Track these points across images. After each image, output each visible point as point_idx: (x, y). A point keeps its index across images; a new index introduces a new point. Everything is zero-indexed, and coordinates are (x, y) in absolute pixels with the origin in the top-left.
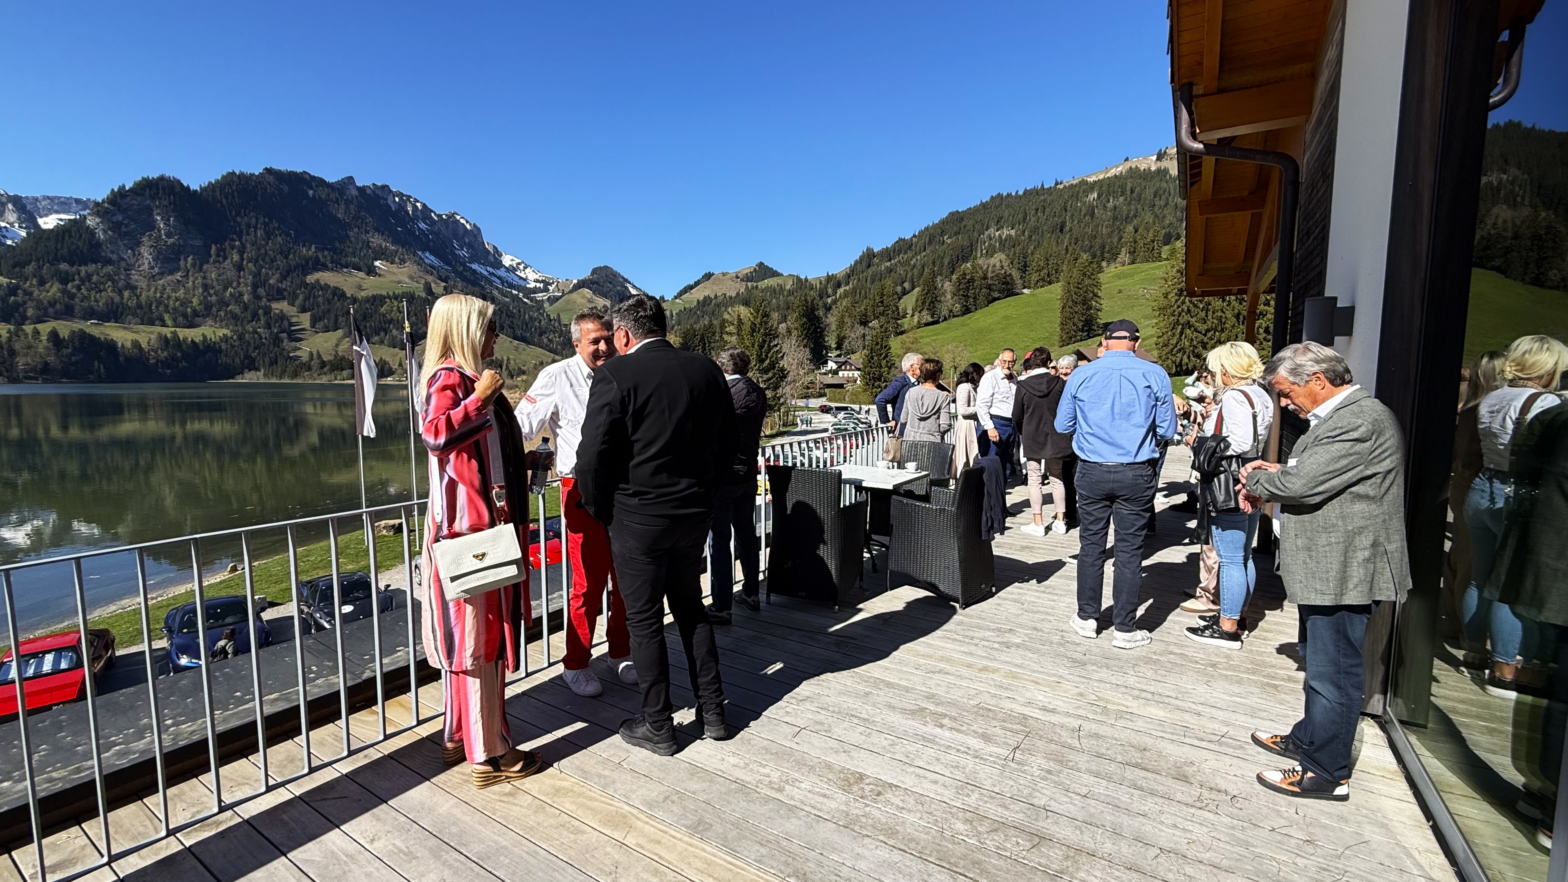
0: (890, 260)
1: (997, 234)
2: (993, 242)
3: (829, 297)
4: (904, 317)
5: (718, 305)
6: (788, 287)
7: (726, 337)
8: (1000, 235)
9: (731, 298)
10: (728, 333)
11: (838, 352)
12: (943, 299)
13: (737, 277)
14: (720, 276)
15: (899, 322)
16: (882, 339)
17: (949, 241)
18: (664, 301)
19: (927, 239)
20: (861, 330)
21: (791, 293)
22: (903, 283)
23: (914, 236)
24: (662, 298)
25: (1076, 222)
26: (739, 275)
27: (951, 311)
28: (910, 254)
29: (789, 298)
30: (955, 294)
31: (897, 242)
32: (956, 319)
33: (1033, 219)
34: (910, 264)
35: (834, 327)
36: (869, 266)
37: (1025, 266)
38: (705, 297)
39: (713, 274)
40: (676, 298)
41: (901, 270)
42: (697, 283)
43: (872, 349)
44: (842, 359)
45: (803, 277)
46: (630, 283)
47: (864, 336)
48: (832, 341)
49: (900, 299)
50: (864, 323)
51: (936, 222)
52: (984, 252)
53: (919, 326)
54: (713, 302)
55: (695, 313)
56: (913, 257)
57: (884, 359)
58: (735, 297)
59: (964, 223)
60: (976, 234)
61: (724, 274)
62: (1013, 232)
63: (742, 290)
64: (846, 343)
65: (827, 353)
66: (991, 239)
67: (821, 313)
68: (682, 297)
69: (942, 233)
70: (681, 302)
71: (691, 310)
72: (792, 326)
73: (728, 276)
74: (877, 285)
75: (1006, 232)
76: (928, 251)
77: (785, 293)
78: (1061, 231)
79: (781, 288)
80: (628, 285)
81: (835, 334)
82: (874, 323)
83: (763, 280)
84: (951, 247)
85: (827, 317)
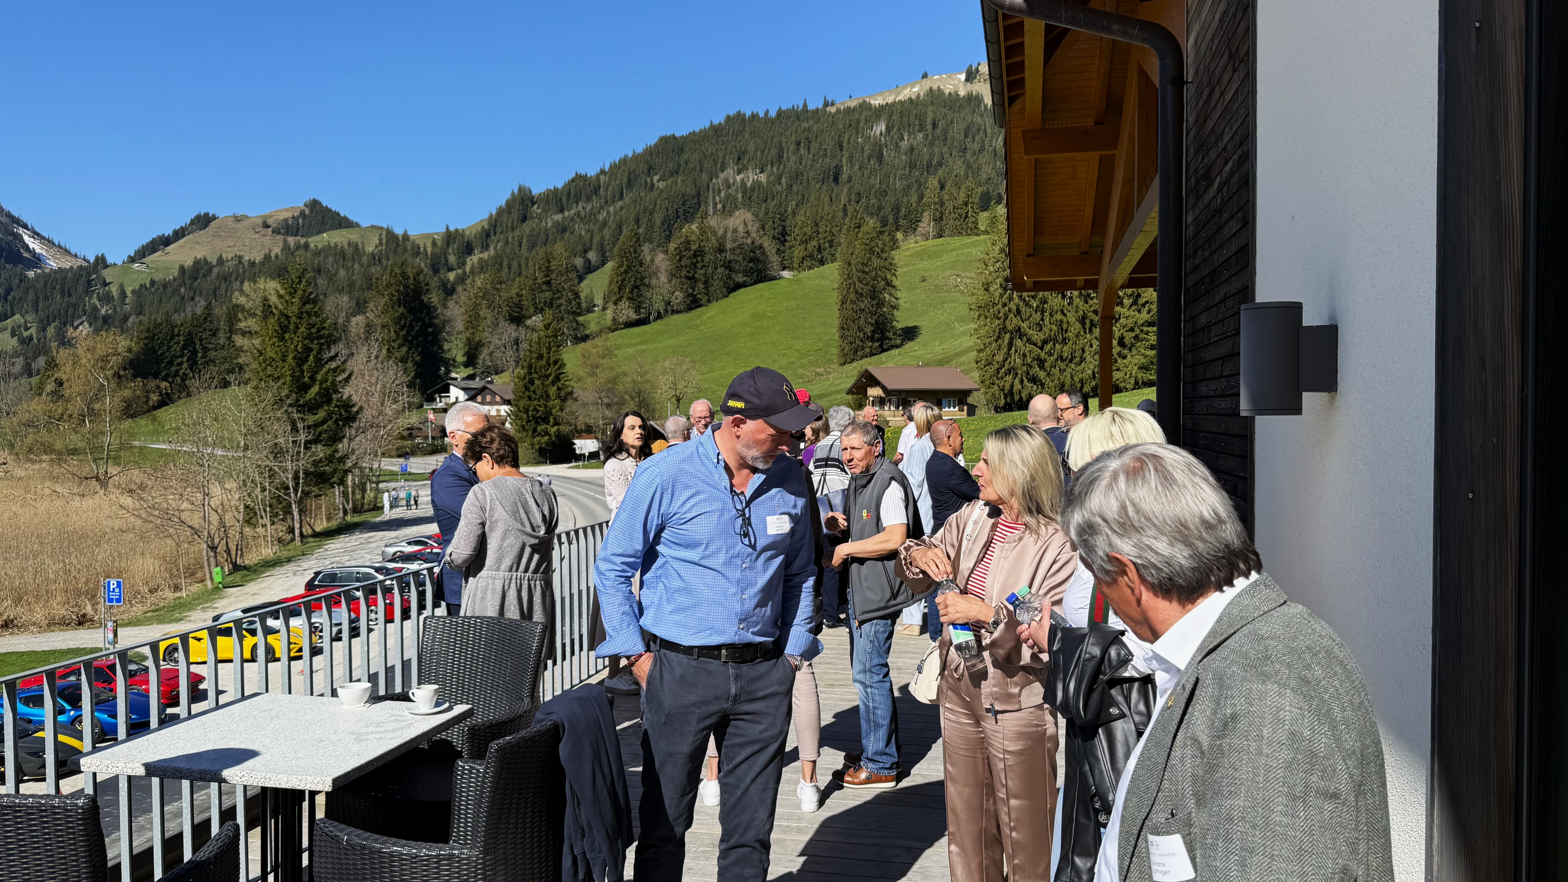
0: (562, 211)
1: (738, 178)
2: (732, 191)
3: (450, 270)
4: (590, 310)
5: (225, 278)
6: (370, 249)
7: (239, 340)
8: (743, 181)
9: (252, 264)
10: (244, 334)
11: (470, 371)
12: (654, 281)
13: (266, 226)
14: (230, 223)
15: (581, 319)
16: (549, 348)
17: (662, 185)
18: (106, 266)
19: (625, 180)
20: (510, 331)
21: (375, 259)
22: (586, 251)
23: (603, 172)
24: (101, 261)
25: (857, 167)
26: (270, 221)
27: (668, 303)
28: (596, 202)
29: (373, 270)
30: (673, 275)
31: (573, 180)
32: (676, 317)
33: (793, 158)
34: (597, 220)
35: (459, 325)
36: (524, 219)
37: (784, 233)
38: (197, 262)
39: (214, 218)
40: (132, 260)
41: (581, 230)
42: (179, 234)
43: (530, 367)
44: (477, 383)
45: (399, 231)
46: (25, 226)
47: (517, 342)
48: (456, 350)
49: (581, 279)
50: (517, 319)
51: (639, 150)
52: (719, 206)
53: (615, 327)
54: (215, 271)
55: (176, 291)
56: (602, 208)
57: (553, 384)
58: (262, 263)
59: (685, 156)
60: (705, 177)
61: (237, 219)
62: (763, 178)
63: (277, 250)
64: (484, 355)
65: (448, 371)
66: (729, 187)
67: (434, 298)
68: (148, 259)
69: (650, 170)
70: (143, 268)
71: (165, 285)
72: (378, 321)
73: (247, 223)
74: (541, 252)
75: (752, 177)
76: (627, 199)
77: (365, 259)
78: (836, 180)
79: (356, 250)
80: (21, 231)
81: (463, 337)
82: (536, 320)
83: (319, 232)
84: (664, 195)
85: (445, 307)
